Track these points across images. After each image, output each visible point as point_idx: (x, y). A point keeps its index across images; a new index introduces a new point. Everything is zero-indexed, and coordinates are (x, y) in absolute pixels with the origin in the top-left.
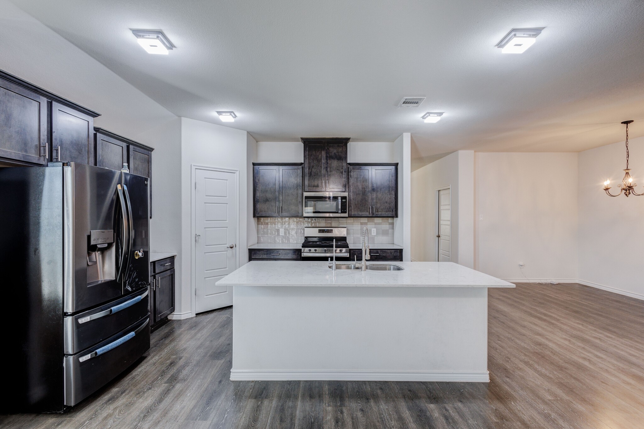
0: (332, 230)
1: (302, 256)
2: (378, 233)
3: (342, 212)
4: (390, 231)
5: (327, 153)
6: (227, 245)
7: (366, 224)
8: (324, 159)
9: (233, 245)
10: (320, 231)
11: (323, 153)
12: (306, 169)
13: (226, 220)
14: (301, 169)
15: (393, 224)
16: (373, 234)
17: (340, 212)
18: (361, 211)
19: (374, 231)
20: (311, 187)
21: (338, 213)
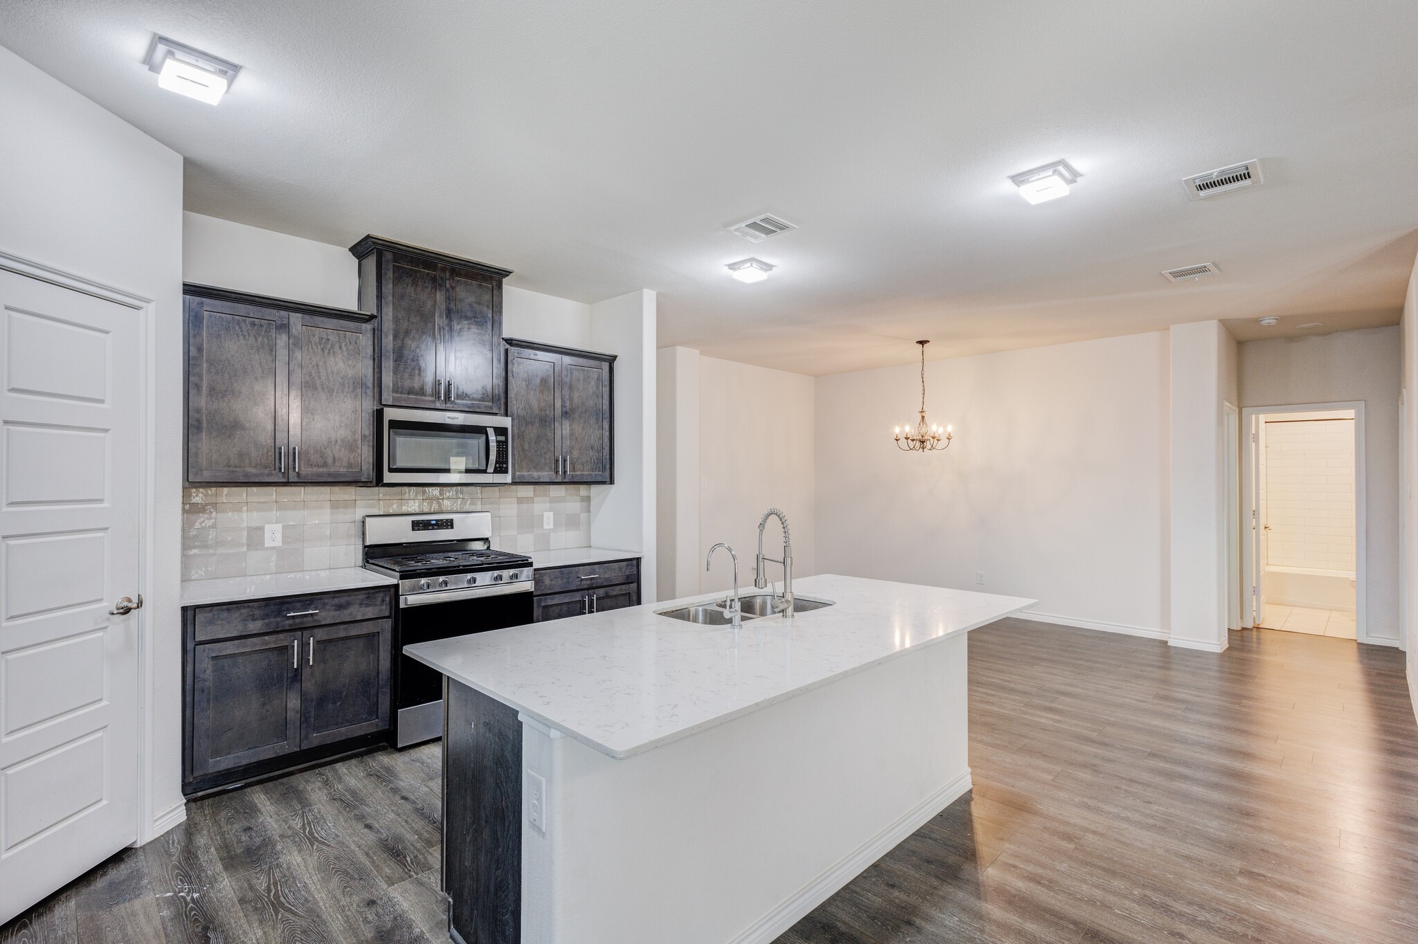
0: (452, 520)
1: (402, 606)
2: (557, 524)
3: (496, 471)
4: (584, 516)
5: (448, 299)
6: (104, 604)
7: (529, 500)
8: (441, 316)
9: (129, 600)
10: (416, 526)
11: (440, 296)
12: (387, 336)
13: (101, 501)
14: (370, 335)
15: (588, 499)
16: (546, 527)
17: (491, 469)
18: (536, 468)
19: (549, 520)
20: (401, 393)
21: (485, 471)
